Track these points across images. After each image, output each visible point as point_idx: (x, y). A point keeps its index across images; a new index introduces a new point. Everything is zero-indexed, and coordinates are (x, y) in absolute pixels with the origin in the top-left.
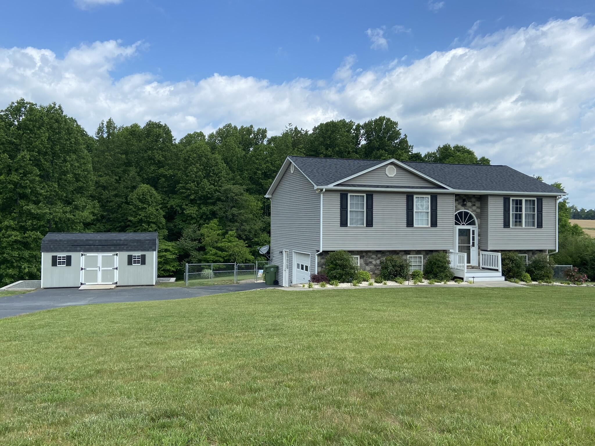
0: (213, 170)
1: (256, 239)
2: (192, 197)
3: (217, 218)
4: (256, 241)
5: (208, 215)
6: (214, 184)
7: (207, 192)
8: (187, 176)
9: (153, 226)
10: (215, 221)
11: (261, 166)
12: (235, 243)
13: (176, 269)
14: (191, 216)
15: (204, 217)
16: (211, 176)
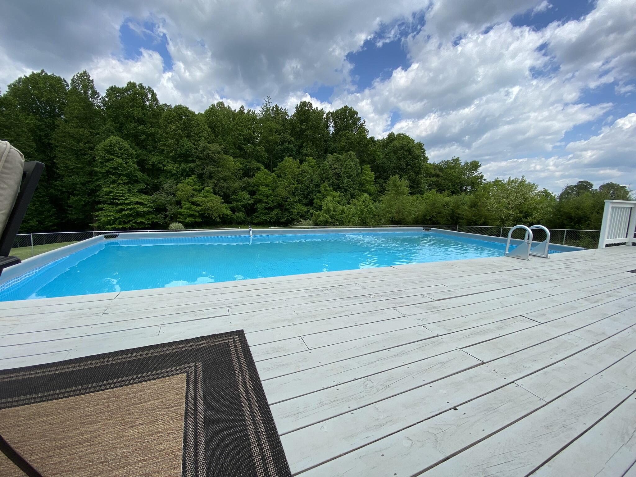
0: (194, 130)
1: (235, 196)
2: (172, 154)
3: (195, 174)
4: (234, 198)
5: (187, 172)
6: (194, 144)
7: (186, 149)
8: (167, 133)
9: (124, 178)
10: (193, 177)
11: (243, 132)
12: (209, 199)
13: (153, 222)
14: (170, 172)
15: (184, 174)
16: (192, 136)
